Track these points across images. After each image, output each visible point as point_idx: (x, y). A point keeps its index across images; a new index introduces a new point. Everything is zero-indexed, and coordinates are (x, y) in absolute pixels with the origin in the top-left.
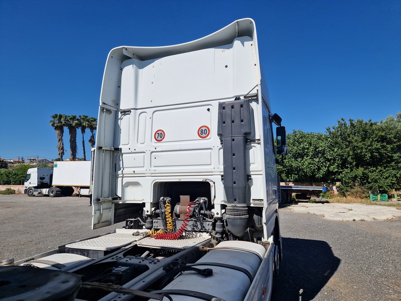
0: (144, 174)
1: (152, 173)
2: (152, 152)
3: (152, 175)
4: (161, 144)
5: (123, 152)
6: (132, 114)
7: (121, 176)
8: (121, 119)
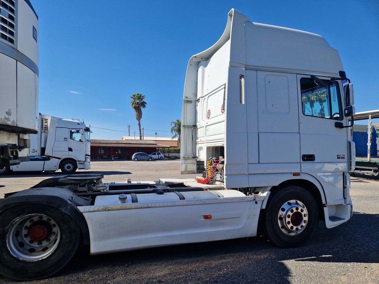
0: (204, 141)
1: (206, 141)
2: (206, 126)
3: (207, 142)
4: (209, 120)
5: (198, 127)
6: (200, 101)
7: (198, 143)
8: (197, 105)
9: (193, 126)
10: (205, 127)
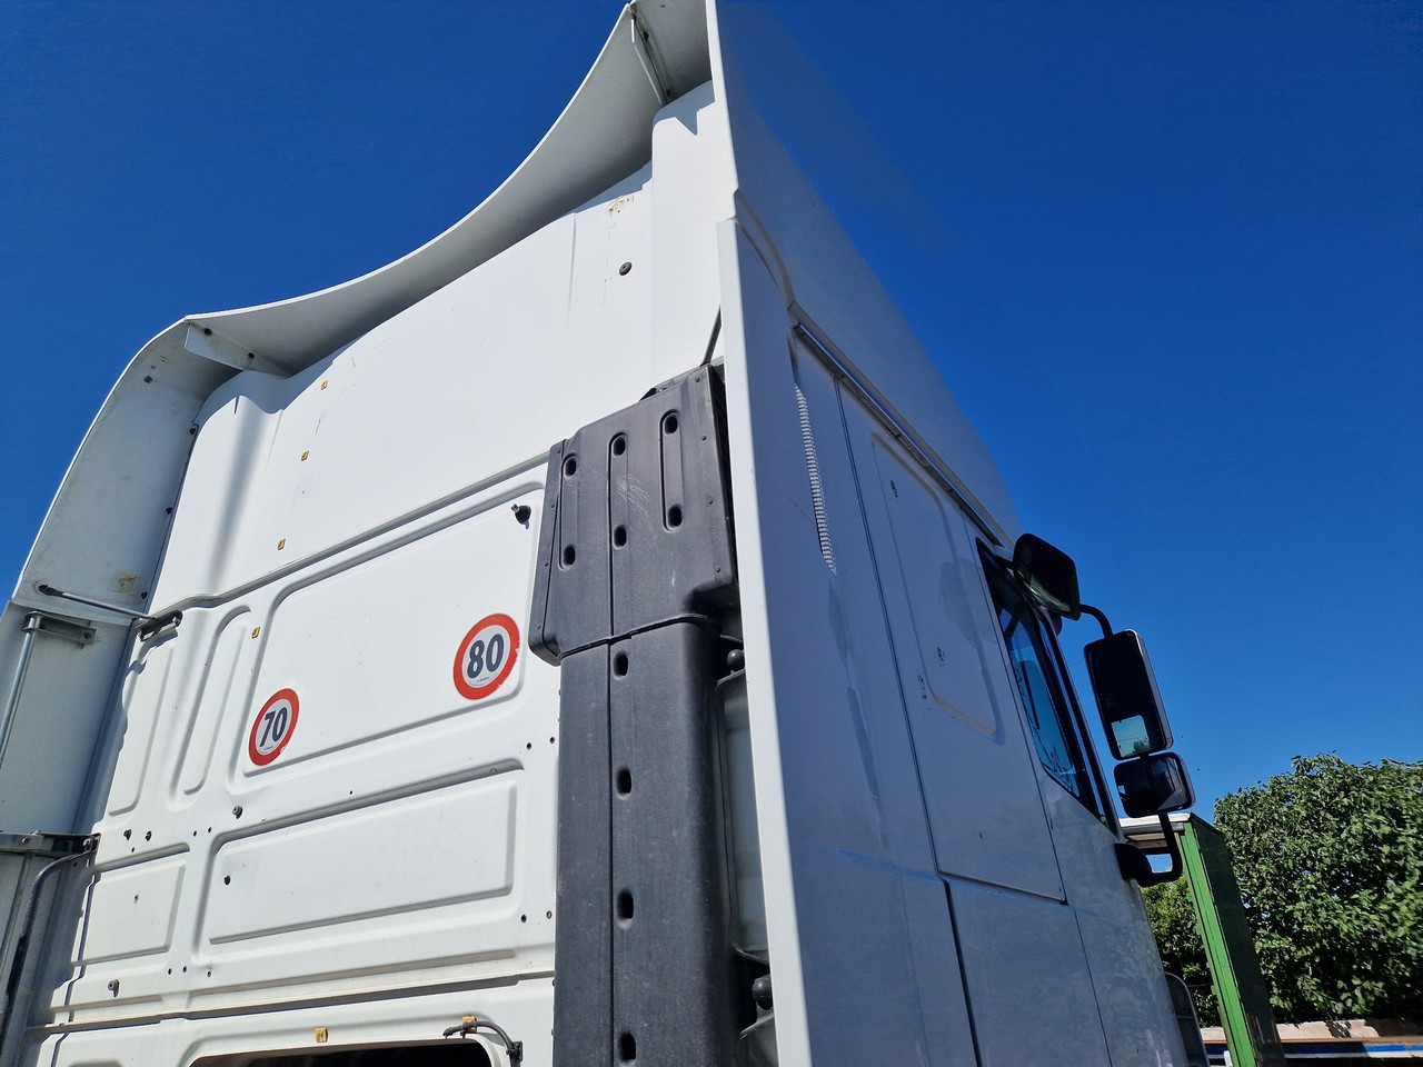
0: (156, 998)
1: (194, 994)
2: (219, 842)
4: (271, 779)
5: (101, 857)
6: (184, 628)
7: (61, 1019)
8: (139, 667)
9: (48, 846)
10: (201, 846)
